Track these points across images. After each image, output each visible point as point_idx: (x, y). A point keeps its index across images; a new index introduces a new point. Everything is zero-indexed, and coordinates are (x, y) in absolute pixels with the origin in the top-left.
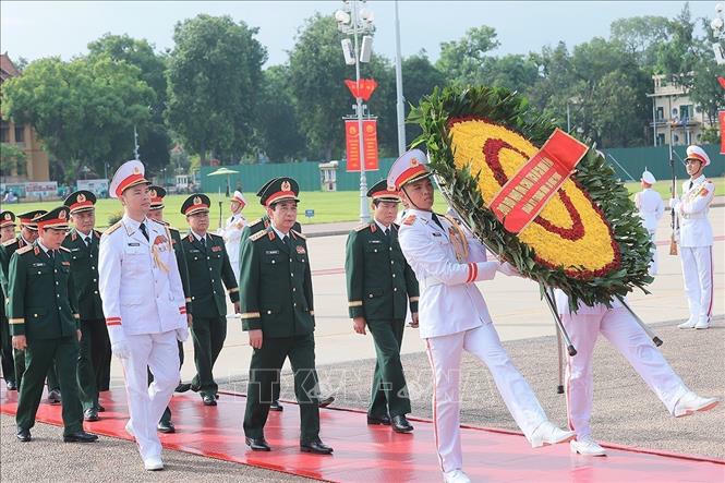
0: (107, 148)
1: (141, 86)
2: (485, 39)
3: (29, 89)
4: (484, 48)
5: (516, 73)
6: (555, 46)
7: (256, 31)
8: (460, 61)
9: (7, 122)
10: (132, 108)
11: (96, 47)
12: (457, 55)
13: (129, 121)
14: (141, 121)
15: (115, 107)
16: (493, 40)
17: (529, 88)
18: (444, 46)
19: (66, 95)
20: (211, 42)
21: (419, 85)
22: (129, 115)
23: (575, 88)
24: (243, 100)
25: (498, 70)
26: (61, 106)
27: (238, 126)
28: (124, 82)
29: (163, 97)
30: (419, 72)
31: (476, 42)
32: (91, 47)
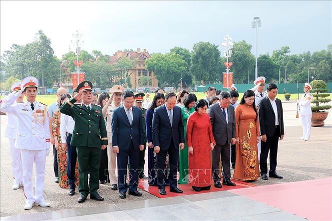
0: (173, 78)
1: (183, 61)
2: (286, 50)
3: (152, 62)
4: (285, 53)
5: (295, 60)
6: (307, 52)
7: (218, 46)
8: (278, 56)
9: (147, 70)
10: (180, 68)
11: (172, 50)
12: (277, 55)
13: (179, 71)
14: (183, 71)
15: (175, 67)
16: (288, 50)
17: (298, 65)
18: (274, 52)
19: (162, 63)
20: (203, 50)
21: (264, 63)
22: (179, 69)
23: (312, 65)
24: (212, 66)
25: (289, 59)
26: (160, 67)
27: (210, 74)
28: (178, 60)
29: (190, 64)
30: (264, 59)
31: (283, 51)
32: (170, 50)
